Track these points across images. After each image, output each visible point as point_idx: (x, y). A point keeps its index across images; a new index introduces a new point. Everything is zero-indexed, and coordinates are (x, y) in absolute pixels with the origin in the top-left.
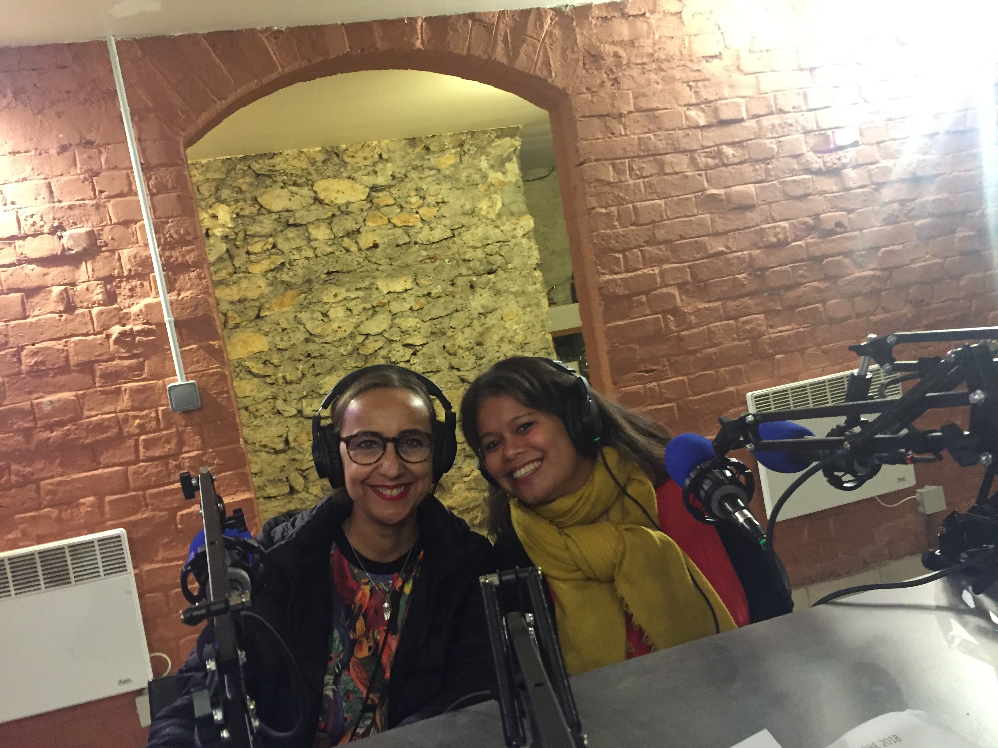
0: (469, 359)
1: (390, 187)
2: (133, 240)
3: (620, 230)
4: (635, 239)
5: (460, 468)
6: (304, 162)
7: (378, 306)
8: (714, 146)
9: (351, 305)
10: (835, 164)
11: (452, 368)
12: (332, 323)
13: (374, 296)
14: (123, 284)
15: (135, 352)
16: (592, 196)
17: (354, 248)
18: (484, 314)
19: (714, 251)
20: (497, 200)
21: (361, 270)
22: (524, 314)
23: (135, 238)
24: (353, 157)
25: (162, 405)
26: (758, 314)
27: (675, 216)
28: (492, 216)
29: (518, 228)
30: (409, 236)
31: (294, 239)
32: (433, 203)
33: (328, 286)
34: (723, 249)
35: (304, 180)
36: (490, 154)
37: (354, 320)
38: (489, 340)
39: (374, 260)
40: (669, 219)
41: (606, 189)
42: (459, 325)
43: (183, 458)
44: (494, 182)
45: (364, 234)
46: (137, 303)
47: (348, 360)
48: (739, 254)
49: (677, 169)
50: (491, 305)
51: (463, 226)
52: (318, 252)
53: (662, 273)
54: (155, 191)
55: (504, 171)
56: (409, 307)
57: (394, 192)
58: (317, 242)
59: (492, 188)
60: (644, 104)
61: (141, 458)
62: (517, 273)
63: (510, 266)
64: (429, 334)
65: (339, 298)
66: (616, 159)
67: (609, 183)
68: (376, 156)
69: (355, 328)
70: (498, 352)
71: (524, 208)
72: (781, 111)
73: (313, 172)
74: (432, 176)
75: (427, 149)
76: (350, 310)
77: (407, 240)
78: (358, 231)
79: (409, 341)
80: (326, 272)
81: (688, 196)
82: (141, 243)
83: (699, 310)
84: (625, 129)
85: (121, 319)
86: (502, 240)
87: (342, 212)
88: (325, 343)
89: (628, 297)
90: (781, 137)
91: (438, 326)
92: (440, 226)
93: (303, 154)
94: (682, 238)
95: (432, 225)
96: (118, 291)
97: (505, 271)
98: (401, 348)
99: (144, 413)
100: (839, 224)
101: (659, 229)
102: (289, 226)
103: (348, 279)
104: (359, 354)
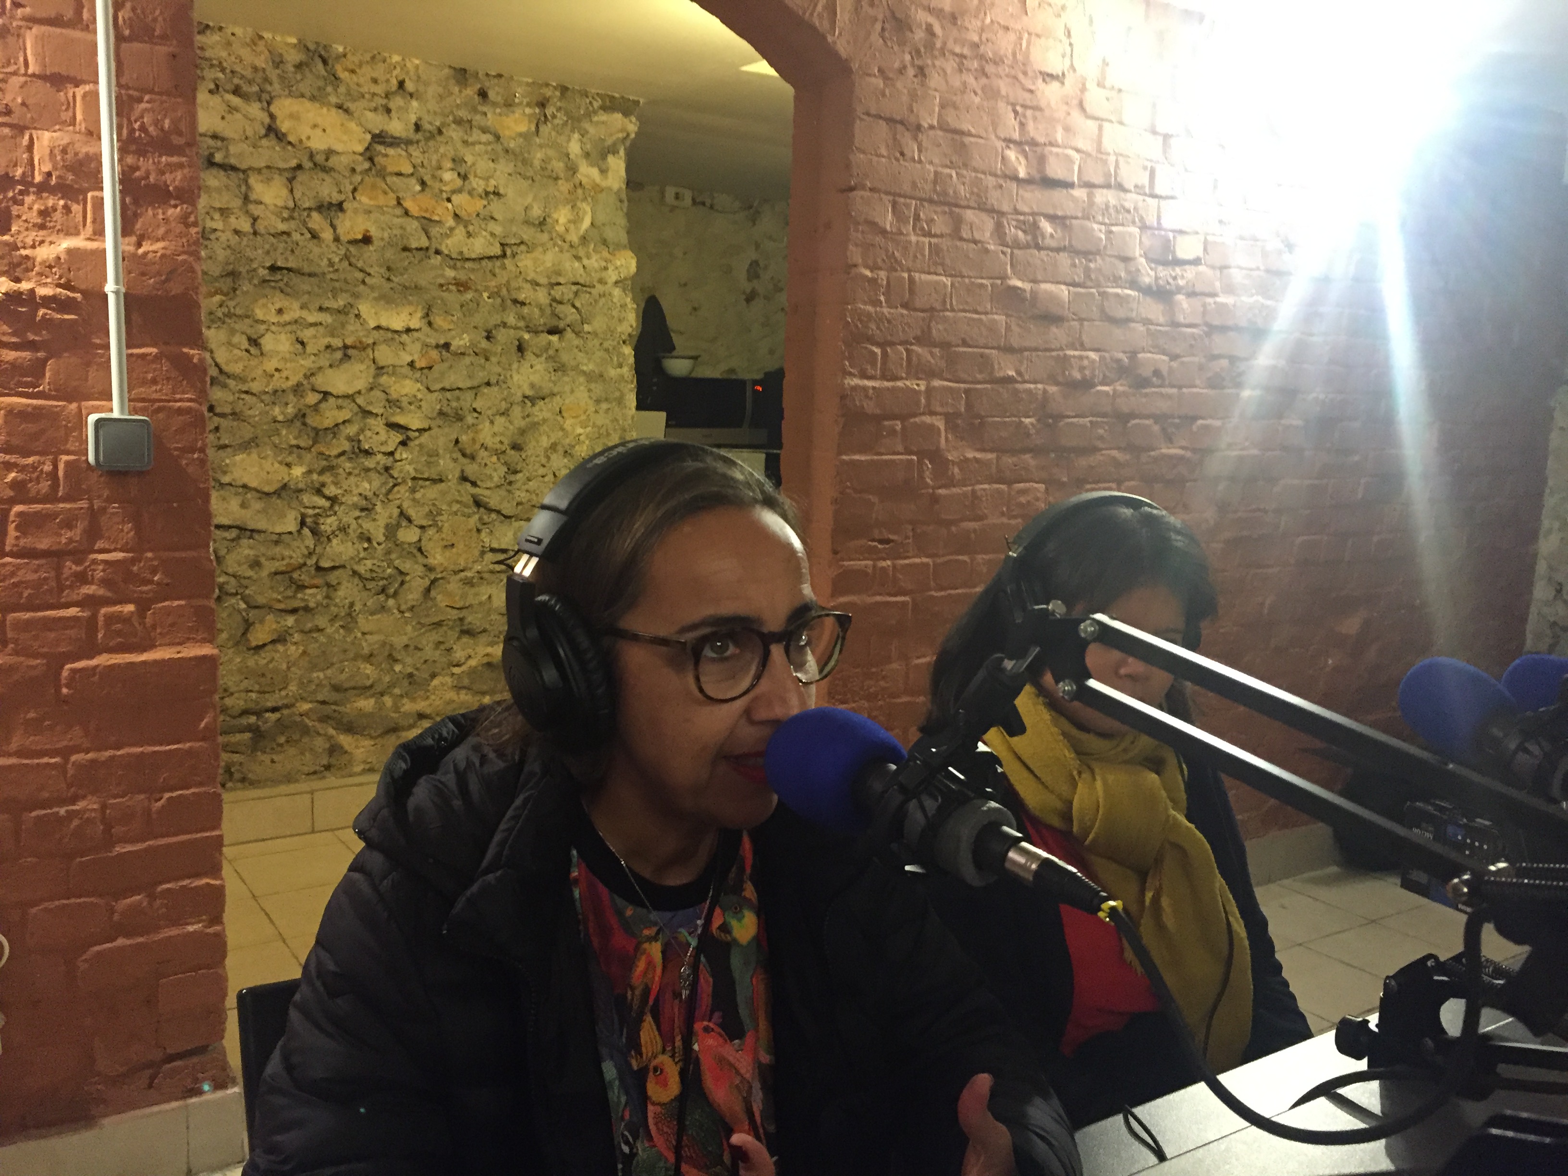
0: (495, 470)
1: (409, 142)
3: (886, 310)
4: (904, 330)
5: (449, 650)
6: (263, 57)
7: (354, 347)
8: (1029, 214)
9: (307, 334)
10: (1168, 283)
11: (464, 479)
12: (265, 360)
13: (350, 328)
15: (31, 337)
16: (857, 245)
17: (327, 235)
18: (532, 400)
19: (1001, 374)
20: (585, 213)
21: (332, 276)
22: (596, 412)
24: (353, 71)
25: (68, 453)
26: (1037, 482)
27: (961, 307)
28: (574, 237)
29: (611, 268)
30: (429, 238)
31: (218, 190)
32: (480, 190)
33: (268, 291)
34: (1012, 373)
35: (255, 88)
36: (587, 132)
37: (307, 363)
38: (533, 443)
39: (360, 264)
40: (953, 310)
41: (879, 239)
42: (489, 408)
43: (94, 562)
44: (585, 181)
45: (349, 213)
46: (51, 243)
47: (284, 432)
48: (1032, 386)
49: (977, 236)
50: (547, 387)
51: (522, 243)
52: (261, 227)
53: (929, 391)
54: (127, 32)
55: (604, 167)
56: (409, 359)
57: (414, 154)
58: (263, 207)
59: (580, 191)
60: (951, 119)
61: (8, 548)
62: (596, 342)
63: (587, 328)
64: (435, 415)
65: (286, 317)
66: (900, 195)
67: (883, 232)
68: (394, 82)
69: (306, 377)
70: (544, 466)
71: (623, 237)
72: (1121, 188)
73: (275, 79)
74: (485, 144)
75: (483, 94)
76: (302, 343)
77: (424, 243)
78: (340, 207)
79: (401, 420)
80: (268, 264)
81: (984, 281)
82: (81, 126)
83: (967, 460)
84: (920, 151)
85: (13, 266)
86: (582, 281)
87: (315, 164)
88: (247, 392)
89: (878, 419)
90: (1112, 225)
91: (454, 404)
92: (484, 233)
93: (261, 43)
94: (965, 343)
95: (471, 228)
96: (15, 210)
97: (577, 334)
98: (382, 430)
99: (30, 460)
100: (1157, 373)
101: (937, 323)
102: (211, 163)
103: (307, 287)
104: (304, 424)
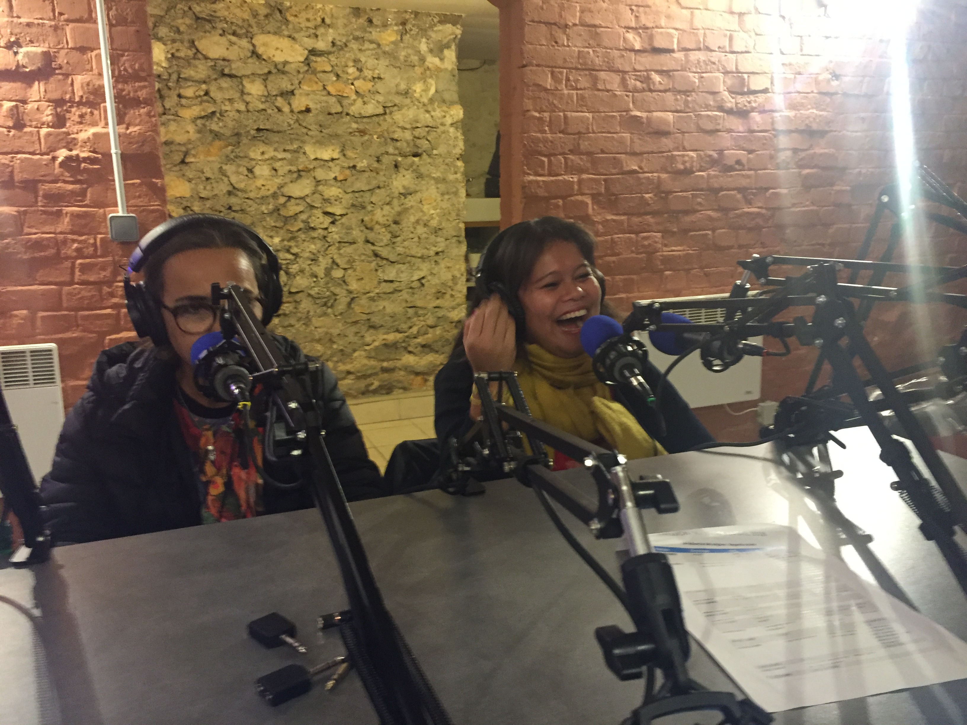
0: (385, 236)
1: (329, 53)
2: (88, 67)
3: (549, 136)
4: (561, 146)
5: (363, 336)
6: (247, 13)
7: (302, 171)
8: (643, 71)
9: (277, 165)
10: (745, 106)
11: (367, 241)
12: (256, 180)
13: (301, 160)
14: (74, 110)
15: (79, 177)
16: (529, 99)
17: (286, 109)
18: (404, 195)
19: (628, 169)
20: (431, 85)
21: (290, 132)
22: (442, 200)
23: (90, 66)
24: (296, 16)
25: (101, 233)
26: (657, 232)
27: (599, 130)
28: (425, 100)
29: (448, 116)
30: (342, 106)
31: (227, 89)
32: (370, 77)
33: (256, 142)
34: (636, 168)
35: (244, 31)
36: (431, 37)
37: (279, 181)
38: (406, 220)
39: (304, 124)
40: (594, 132)
41: (543, 94)
42: (380, 201)
43: (117, 287)
44: (430, 66)
45: (297, 96)
46: (86, 130)
47: (268, 219)
48: (650, 175)
49: (608, 87)
50: (412, 187)
51: (395, 105)
52: (251, 107)
53: (580, 182)
54: (114, 22)
55: (442, 57)
56: (333, 176)
57: (333, 59)
58: (250, 96)
59: (428, 72)
60: (588, 19)
61: (76, 280)
62: (441, 160)
63: (435, 152)
64: (349, 206)
65: (266, 156)
66: (556, 67)
67: (546, 90)
68: (319, 20)
69: (279, 188)
70: (412, 233)
71: (455, 97)
72: (708, 49)
73: (254, 25)
74: (372, 50)
75: (370, 21)
76: (276, 170)
77: (339, 109)
78: (292, 93)
79: (330, 210)
80: (256, 128)
81: (614, 114)
82: (95, 71)
83: (607, 221)
84: (568, 40)
85: (68, 143)
86: (431, 125)
87: (278, 70)
88: (247, 198)
89: (547, 199)
90: (703, 73)
91: (360, 200)
92: (373, 101)
93: (246, 5)
94: (603, 152)
95: (365, 99)
96: (68, 115)
97: (429, 155)
98: (320, 215)
99: (83, 238)
100: (738, 162)
101: (584, 141)
102: (224, 75)
103: (277, 139)
104: (279, 214)
